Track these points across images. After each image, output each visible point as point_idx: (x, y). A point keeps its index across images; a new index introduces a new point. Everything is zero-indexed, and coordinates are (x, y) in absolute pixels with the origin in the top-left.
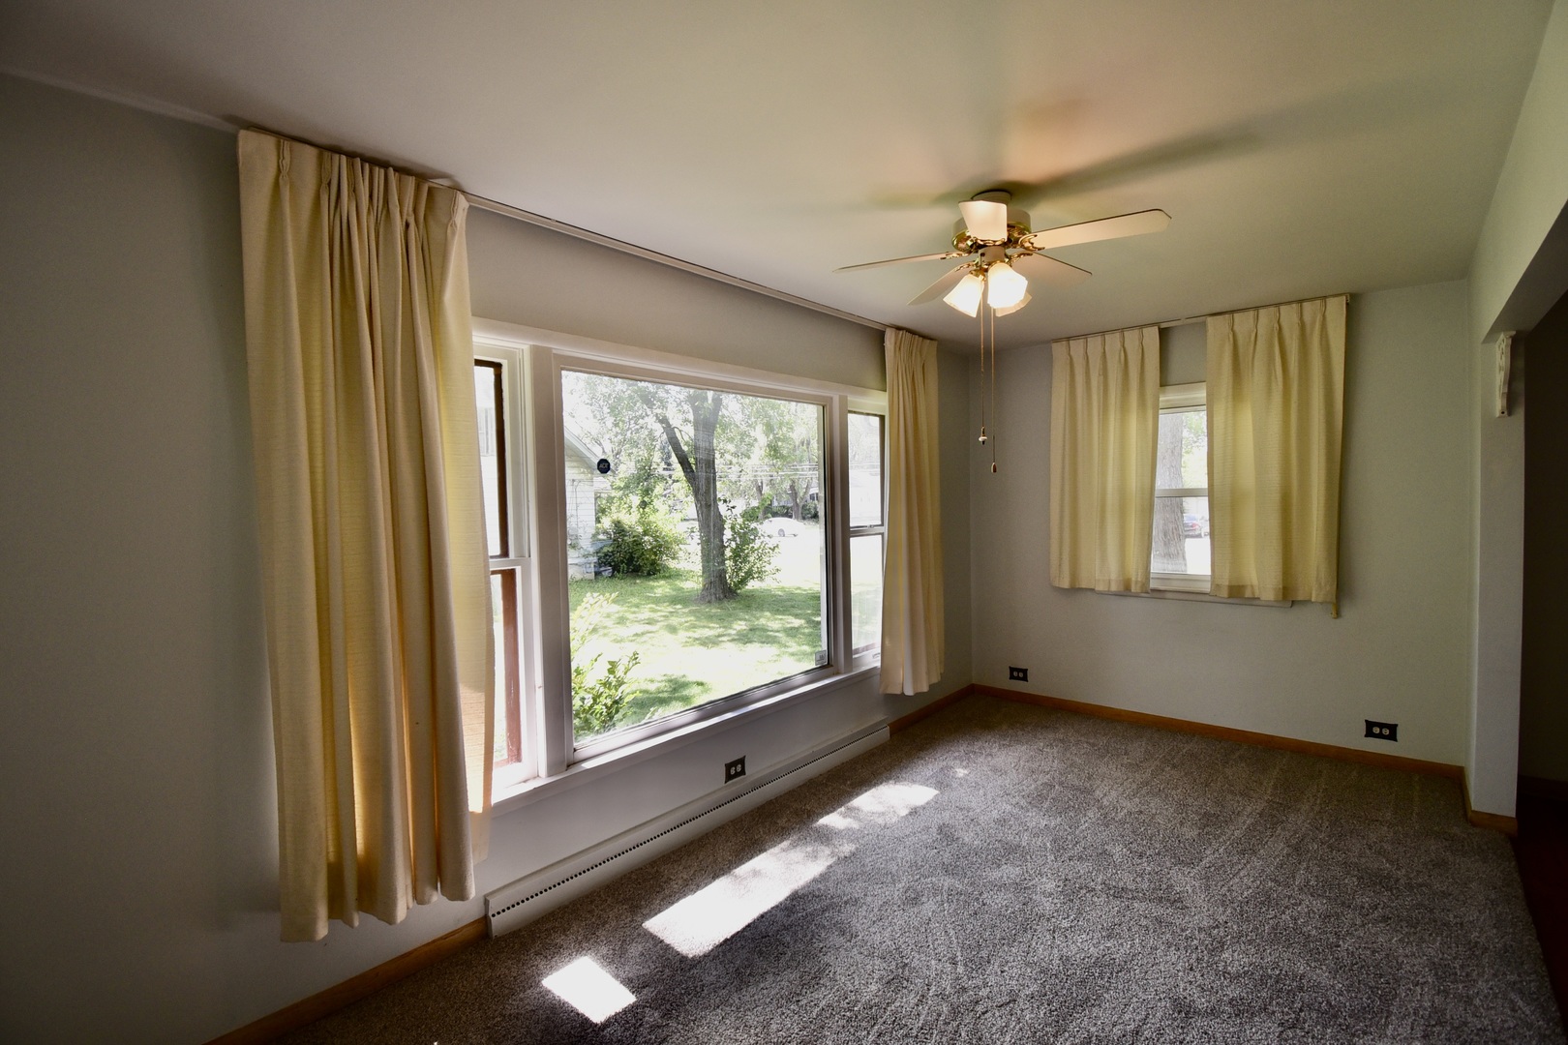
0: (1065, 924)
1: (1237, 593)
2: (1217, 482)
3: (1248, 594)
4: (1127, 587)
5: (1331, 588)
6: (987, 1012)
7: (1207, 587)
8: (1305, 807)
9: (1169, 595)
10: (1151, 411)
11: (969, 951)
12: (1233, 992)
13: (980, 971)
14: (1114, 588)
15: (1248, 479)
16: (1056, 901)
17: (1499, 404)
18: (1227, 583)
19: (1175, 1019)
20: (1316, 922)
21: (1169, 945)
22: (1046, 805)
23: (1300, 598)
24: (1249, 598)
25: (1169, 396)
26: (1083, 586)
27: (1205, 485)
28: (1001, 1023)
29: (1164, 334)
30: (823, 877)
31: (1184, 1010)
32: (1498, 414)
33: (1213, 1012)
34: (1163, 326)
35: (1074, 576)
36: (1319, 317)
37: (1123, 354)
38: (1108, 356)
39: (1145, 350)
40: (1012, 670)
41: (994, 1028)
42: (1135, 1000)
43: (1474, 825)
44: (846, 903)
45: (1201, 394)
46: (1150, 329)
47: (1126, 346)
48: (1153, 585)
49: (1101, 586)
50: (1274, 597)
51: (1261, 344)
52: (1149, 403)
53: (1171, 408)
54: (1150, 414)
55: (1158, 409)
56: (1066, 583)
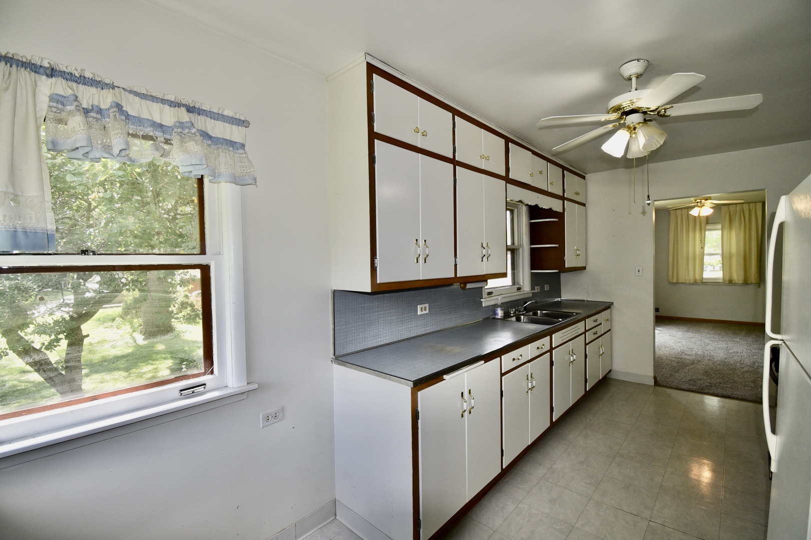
1: (730, 282)
2: (724, 251)
3: (734, 282)
4: (696, 282)
5: (758, 280)
7: (721, 281)
9: (709, 284)
14: (692, 282)
15: (734, 250)
18: (728, 279)
23: (749, 282)
25: (709, 227)
26: (680, 282)
27: (720, 252)
35: (677, 279)
36: (754, 207)
45: (719, 226)
48: (704, 281)
49: (687, 282)
50: (741, 283)
51: (738, 214)
52: (703, 228)
53: (709, 230)
54: (703, 231)
55: (705, 230)
56: (675, 282)
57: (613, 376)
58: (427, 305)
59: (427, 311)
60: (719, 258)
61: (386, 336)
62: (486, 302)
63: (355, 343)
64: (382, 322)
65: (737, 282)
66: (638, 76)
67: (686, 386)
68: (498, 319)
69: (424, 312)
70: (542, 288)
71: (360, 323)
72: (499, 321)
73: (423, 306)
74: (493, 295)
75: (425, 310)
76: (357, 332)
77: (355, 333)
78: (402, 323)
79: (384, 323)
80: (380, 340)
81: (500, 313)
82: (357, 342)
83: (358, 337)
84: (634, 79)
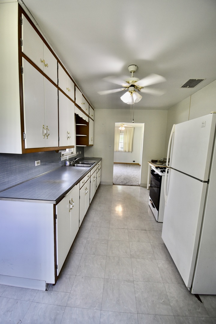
14: (116, 151)
18: (125, 150)
23: (130, 151)
25: (121, 134)
48: (119, 151)
51: (128, 130)
52: (119, 134)
57: (101, 184)
58: (40, 161)
59: (40, 164)
60: (123, 143)
61: (20, 179)
62: (63, 159)
63: (3, 185)
64: (18, 171)
65: (127, 151)
66: (134, 72)
67: (121, 184)
68: (67, 166)
69: (38, 165)
70: (79, 153)
71: (5, 173)
72: (67, 167)
73: (38, 161)
74: (64, 155)
75: (39, 164)
76: (4, 178)
77: (2, 179)
78: (28, 171)
79: (19, 172)
80: (17, 181)
81: (68, 163)
82: (4, 184)
83: (4, 181)
84: (132, 73)
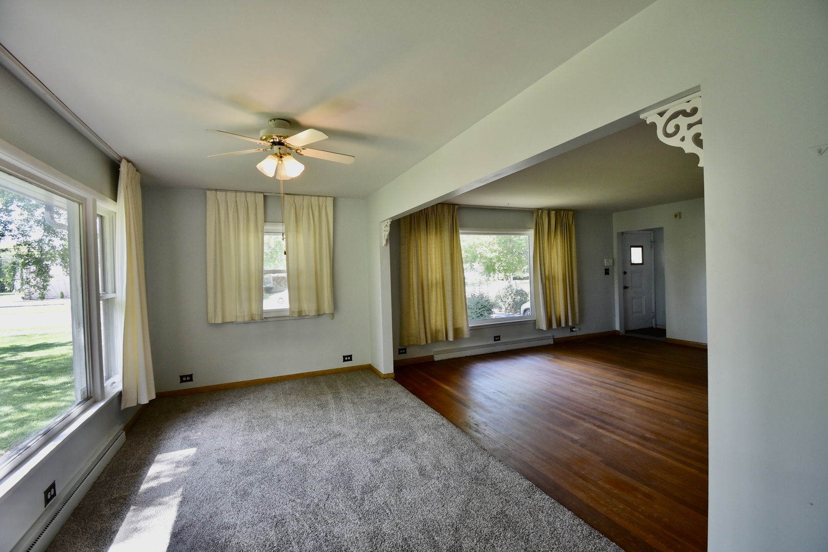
0: (315, 462)
1: (301, 315)
2: (291, 267)
3: (303, 314)
4: (252, 319)
5: (332, 307)
6: (325, 505)
7: (288, 314)
8: (342, 390)
9: (270, 320)
10: (261, 233)
11: (293, 493)
12: (381, 448)
13: (306, 496)
14: (246, 319)
15: (302, 265)
16: (303, 457)
17: (384, 242)
18: (297, 310)
19: (376, 465)
20: (379, 420)
21: (352, 448)
22: (257, 429)
23: (322, 313)
24: (304, 316)
25: (268, 227)
26: (228, 321)
27: (286, 269)
28: (333, 504)
29: (265, 197)
30: (180, 517)
31: (376, 461)
32: (384, 245)
33: (382, 457)
34: (265, 194)
35: (223, 317)
36: (324, 204)
37: (246, 203)
38: (238, 203)
39: (257, 203)
40: (182, 377)
41: (334, 507)
42: (361, 468)
43: (384, 378)
44: (211, 517)
45: (281, 228)
46: (259, 194)
47: (247, 200)
48: (265, 316)
49: (240, 320)
50: (314, 314)
51: (305, 210)
52: (260, 229)
53: (269, 233)
54: (260, 234)
55: (263, 232)
56: (219, 321)
65: (307, 314)
